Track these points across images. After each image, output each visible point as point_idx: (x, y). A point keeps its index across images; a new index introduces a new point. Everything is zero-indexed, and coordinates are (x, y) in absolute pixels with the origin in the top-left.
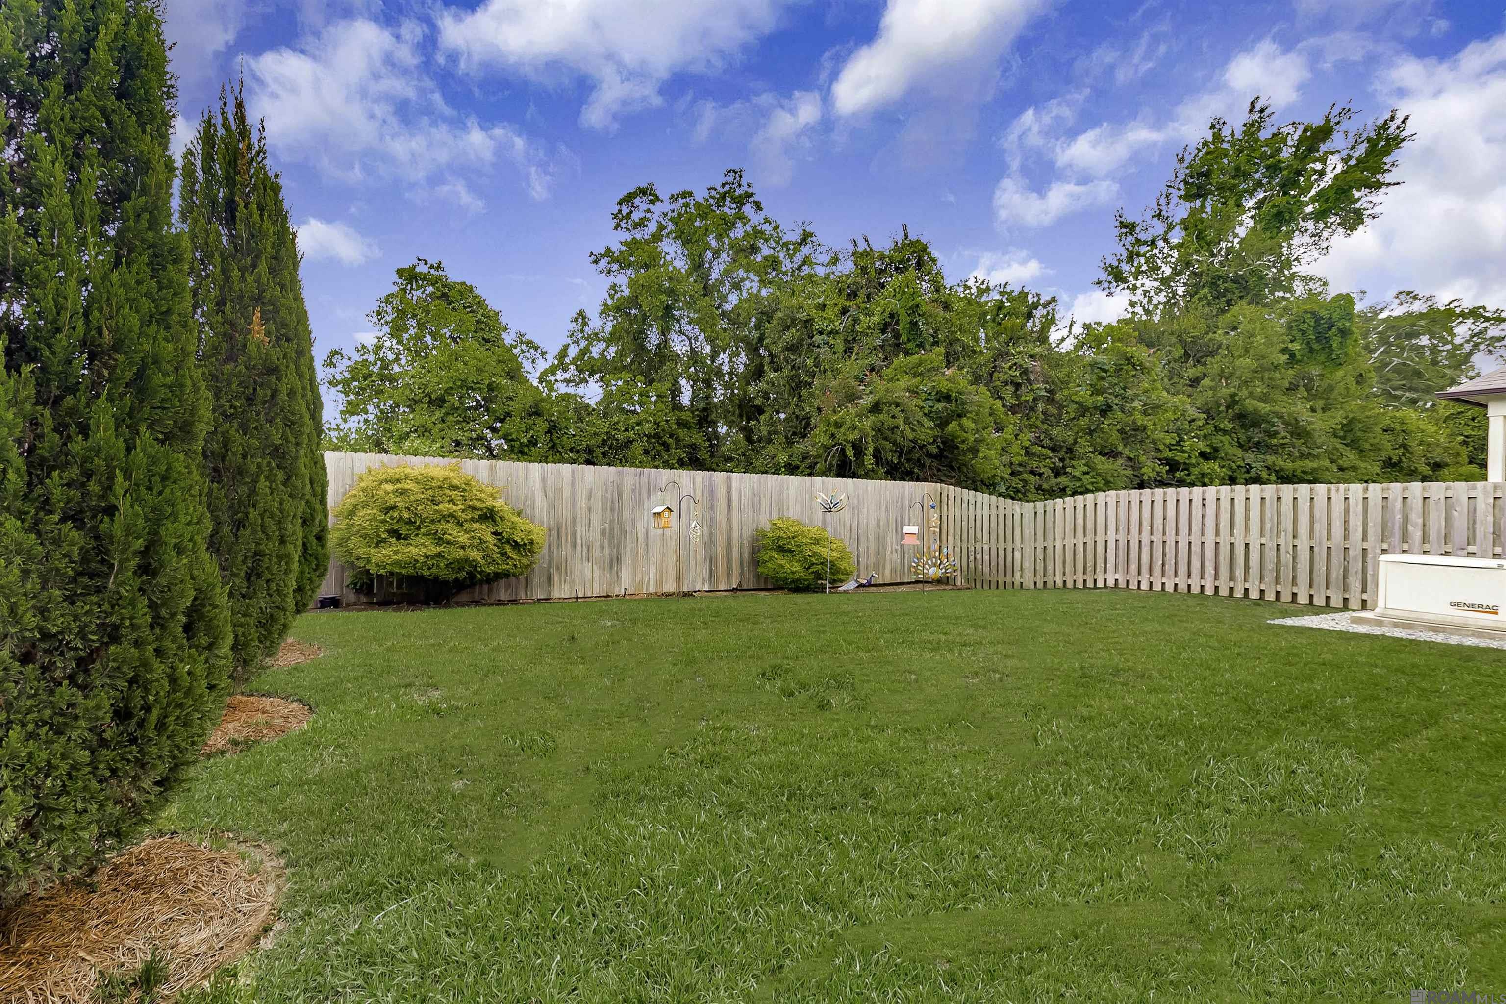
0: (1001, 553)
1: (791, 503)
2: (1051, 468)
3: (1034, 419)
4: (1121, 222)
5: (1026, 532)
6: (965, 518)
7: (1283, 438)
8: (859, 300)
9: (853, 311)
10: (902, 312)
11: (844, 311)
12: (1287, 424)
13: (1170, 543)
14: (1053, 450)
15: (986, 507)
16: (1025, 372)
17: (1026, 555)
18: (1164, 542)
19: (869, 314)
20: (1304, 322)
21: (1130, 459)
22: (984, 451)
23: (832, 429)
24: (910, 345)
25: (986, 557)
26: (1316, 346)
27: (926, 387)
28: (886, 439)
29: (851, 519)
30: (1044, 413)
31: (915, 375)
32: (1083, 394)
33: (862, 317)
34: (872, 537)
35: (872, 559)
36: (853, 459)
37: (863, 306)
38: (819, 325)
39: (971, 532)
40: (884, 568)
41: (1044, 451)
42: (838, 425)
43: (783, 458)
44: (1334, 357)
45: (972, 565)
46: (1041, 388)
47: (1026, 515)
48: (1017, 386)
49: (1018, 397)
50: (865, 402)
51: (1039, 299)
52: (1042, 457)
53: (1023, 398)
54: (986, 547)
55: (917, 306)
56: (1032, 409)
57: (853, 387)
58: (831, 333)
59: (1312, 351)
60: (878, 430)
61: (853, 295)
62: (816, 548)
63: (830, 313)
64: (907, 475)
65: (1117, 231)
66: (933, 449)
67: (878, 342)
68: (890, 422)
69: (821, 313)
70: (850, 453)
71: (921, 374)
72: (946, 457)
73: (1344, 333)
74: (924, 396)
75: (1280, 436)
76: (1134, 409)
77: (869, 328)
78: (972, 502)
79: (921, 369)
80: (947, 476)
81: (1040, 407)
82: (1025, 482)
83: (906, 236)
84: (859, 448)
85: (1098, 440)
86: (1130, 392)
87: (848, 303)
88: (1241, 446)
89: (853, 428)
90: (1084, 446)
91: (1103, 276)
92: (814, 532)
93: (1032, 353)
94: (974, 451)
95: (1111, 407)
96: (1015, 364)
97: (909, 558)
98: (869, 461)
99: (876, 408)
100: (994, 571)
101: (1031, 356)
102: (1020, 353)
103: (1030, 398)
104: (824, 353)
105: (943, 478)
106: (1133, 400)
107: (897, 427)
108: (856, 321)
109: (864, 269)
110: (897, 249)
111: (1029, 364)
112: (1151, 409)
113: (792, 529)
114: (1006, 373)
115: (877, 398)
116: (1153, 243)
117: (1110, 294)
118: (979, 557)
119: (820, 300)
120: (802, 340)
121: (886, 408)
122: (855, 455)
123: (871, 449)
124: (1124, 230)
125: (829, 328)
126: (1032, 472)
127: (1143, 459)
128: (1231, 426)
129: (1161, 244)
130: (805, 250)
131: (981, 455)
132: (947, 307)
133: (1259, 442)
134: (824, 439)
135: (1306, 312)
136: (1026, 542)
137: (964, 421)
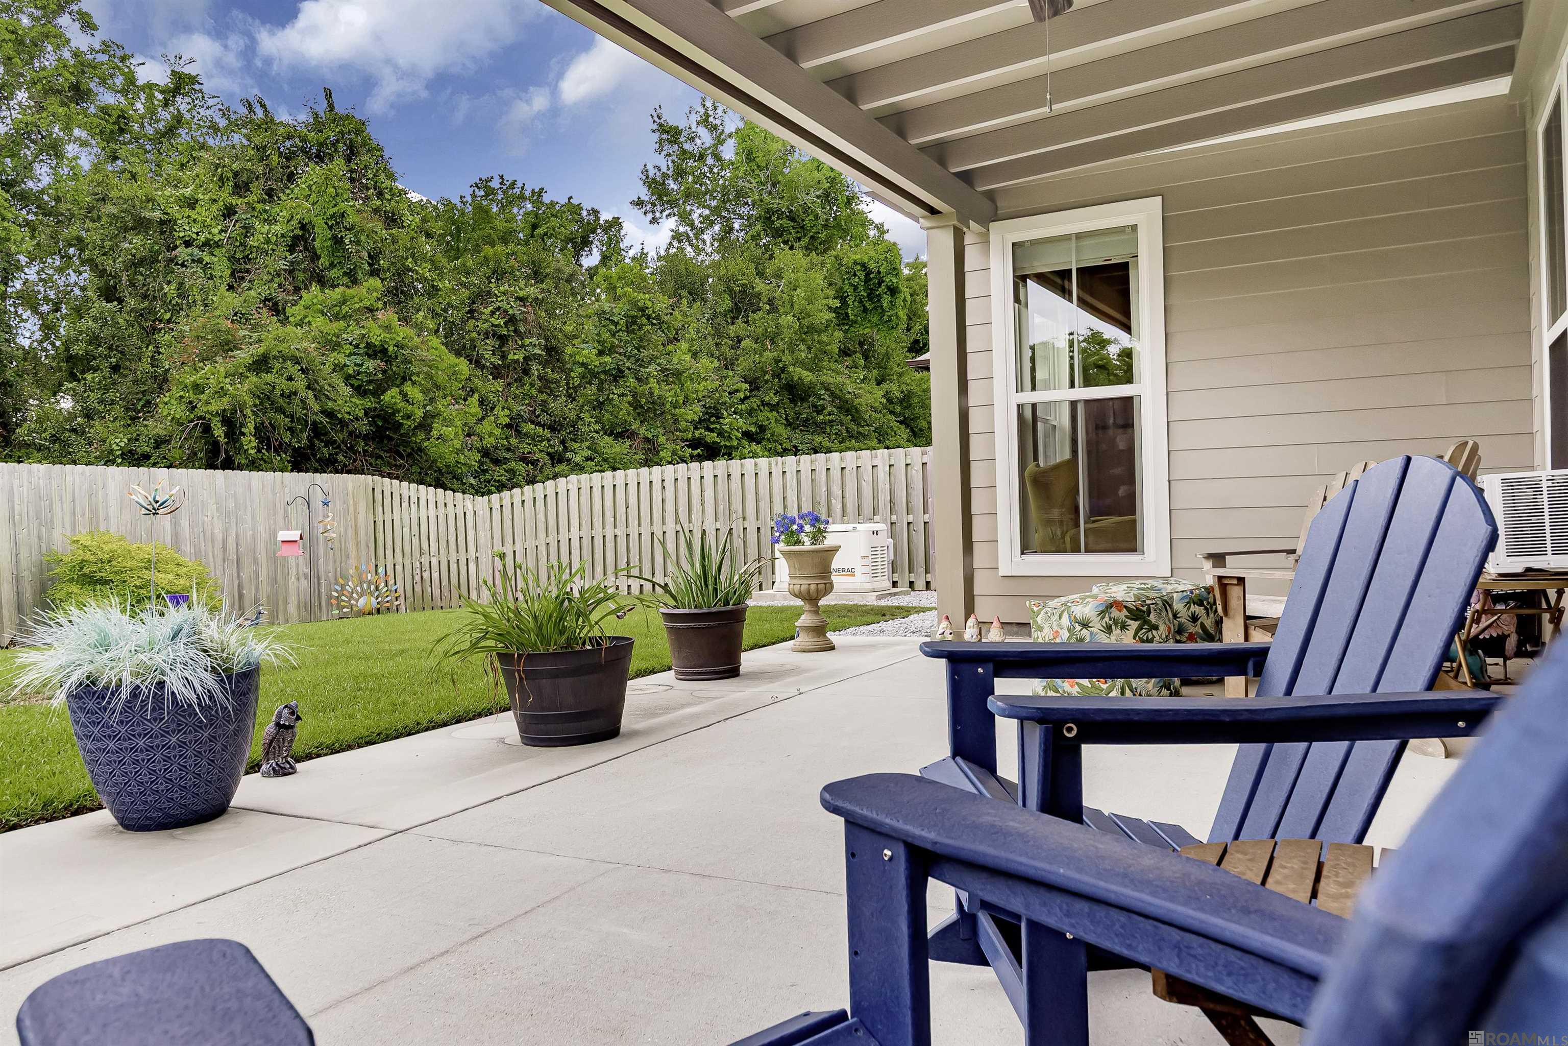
0: (454, 567)
1: (113, 510)
2: (549, 454)
3: (527, 387)
4: (661, 125)
5: (481, 534)
6: (406, 523)
7: (829, 414)
8: (252, 198)
9: (241, 215)
10: (319, 222)
11: (229, 212)
12: (832, 395)
13: (634, 536)
14: (552, 428)
15: (432, 505)
16: (512, 320)
17: (482, 567)
18: (628, 535)
19: (270, 221)
20: (855, 275)
21: (647, 440)
22: (438, 428)
23: (190, 395)
24: (334, 273)
25: (435, 575)
26: (868, 305)
27: (354, 333)
28: (281, 410)
29: (226, 532)
30: (540, 378)
31: (337, 317)
32: (588, 353)
33: (257, 224)
34: (262, 558)
35: (265, 589)
36: (222, 440)
37: (259, 206)
38: (184, 230)
39: (415, 541)
40: (286, 603)
41: (539, 430)
42: (198, 388)
43: (119, 442)
44: (886, 318)
45: (418, 588)
46: (535, 345)
47: (480, 513)
48: (503, 339)
49: (504, 357)
50: (244, 356)
51: (598, 219)
52: (535, 439)
53: (510, 357)
54: (434, 561)
55: (343, 215)
56: (526, 372)
57: (228, 332)
58: (207, 243)
59: (865, 310)
60: (265, 399)
61: (241, 188)
62: (147, 575)
63: (203, 213)
64: (328, 465)
65: (656, 137)
66: (363, 427)
67: (282, 265)
68: (283, 385)
69: (187, 212)
70: (219, 431)
71: (344, 318)
72: (390, 439)
73: (893, 291)
74: (348, 349)
75: (825, 412)
76: (649, 374)
77: (268, 241)
78: (414, 499)
79: (345, 309)
80: (390, 465)
81: (535, 369)
82: (512, 471)
83: (331, 106)
84: (231, 423)
85: (607, 415)
86: (644, 353)
87: (234, 200)
88: (789, 424)
89: (221, 392)
90: (589, 423)
91: (644, 193)
92: (147, 550)
93: (522, 294)
94: (425, 426)
95: (622, 372)
96: (499, 309)
97: (329, 584)
98: (249, 442)
99: (261, 364)
100: (446, 593)
101: (522, 299)
102: (504, 293)
103: (519, 356)
104: (194, 278)
105: (386, 469)
106: (649, 363)
107: (295, 394)
108: (248, 230)
109: (261, 149)
110: (318, 125)
111: (515, 309)
112: (673, 376)
113: (106, 548)
114: (486, 321)
115: (261, 350)
116: (701, 157)
117: (654, 221)
118: (426, 575)
119: (188, 192)
120: (158, 253)
121: (277, 366)
122: (226, 435)
123: (251, 426)
124: (665, 136)
125: (202, 238)
126: (524, 459)
127: (662, 439)
128: (776, 399)
129: (710, 161)
130: (182, 103)
131: (435, 433)
132: (392, 220)
133: (807, 420)
134: (179, 411)
135: (855, 263)
136: (482, 550)
137: (408, 388)
